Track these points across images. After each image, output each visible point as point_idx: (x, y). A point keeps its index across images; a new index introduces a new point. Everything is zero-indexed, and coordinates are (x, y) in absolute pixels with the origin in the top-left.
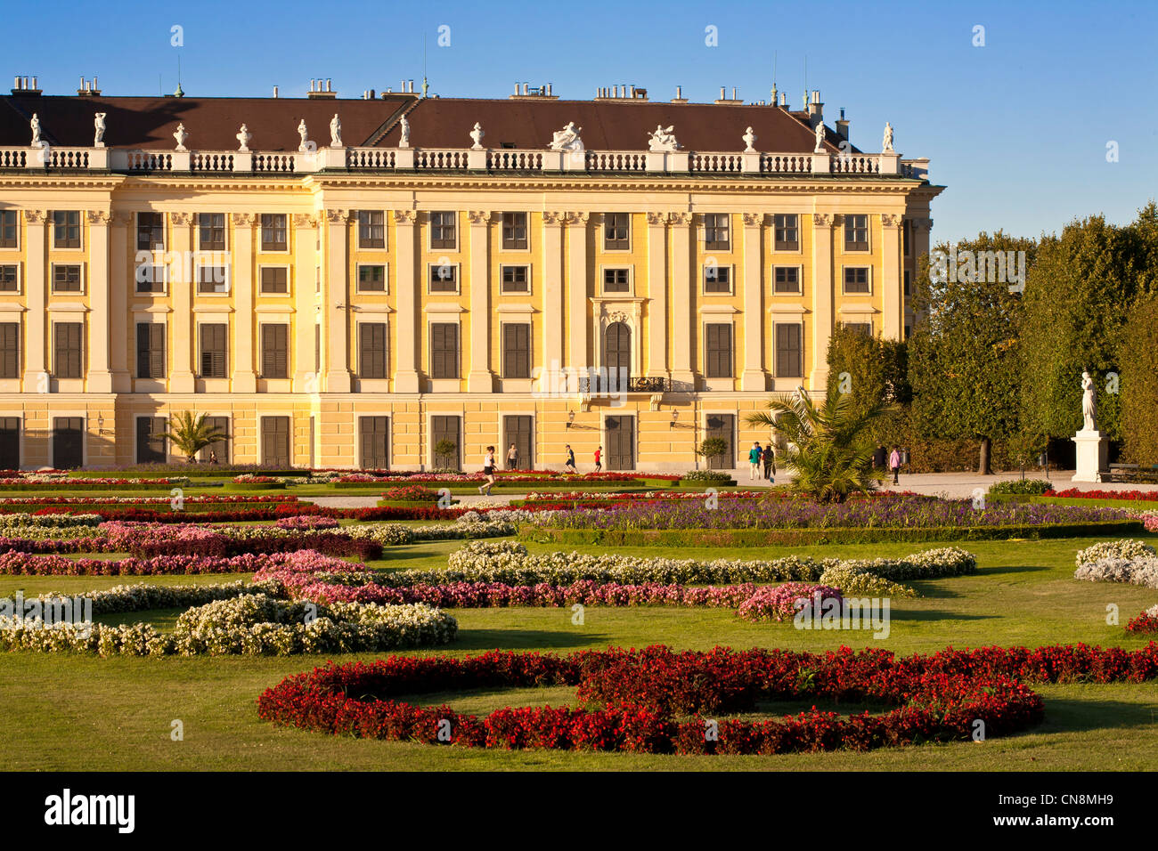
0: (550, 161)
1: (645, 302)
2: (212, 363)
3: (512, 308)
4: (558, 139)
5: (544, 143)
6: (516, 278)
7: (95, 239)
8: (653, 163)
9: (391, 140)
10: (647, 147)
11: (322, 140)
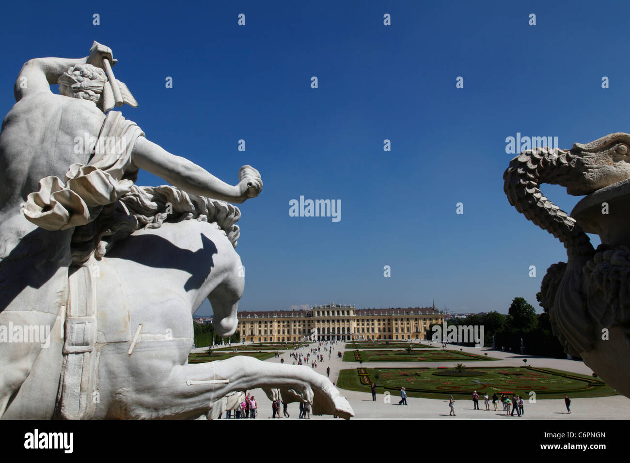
0: (411, 314)
1: (419, 325)
3: (408, 326)
6: (408, 324)
8: (419, 314)
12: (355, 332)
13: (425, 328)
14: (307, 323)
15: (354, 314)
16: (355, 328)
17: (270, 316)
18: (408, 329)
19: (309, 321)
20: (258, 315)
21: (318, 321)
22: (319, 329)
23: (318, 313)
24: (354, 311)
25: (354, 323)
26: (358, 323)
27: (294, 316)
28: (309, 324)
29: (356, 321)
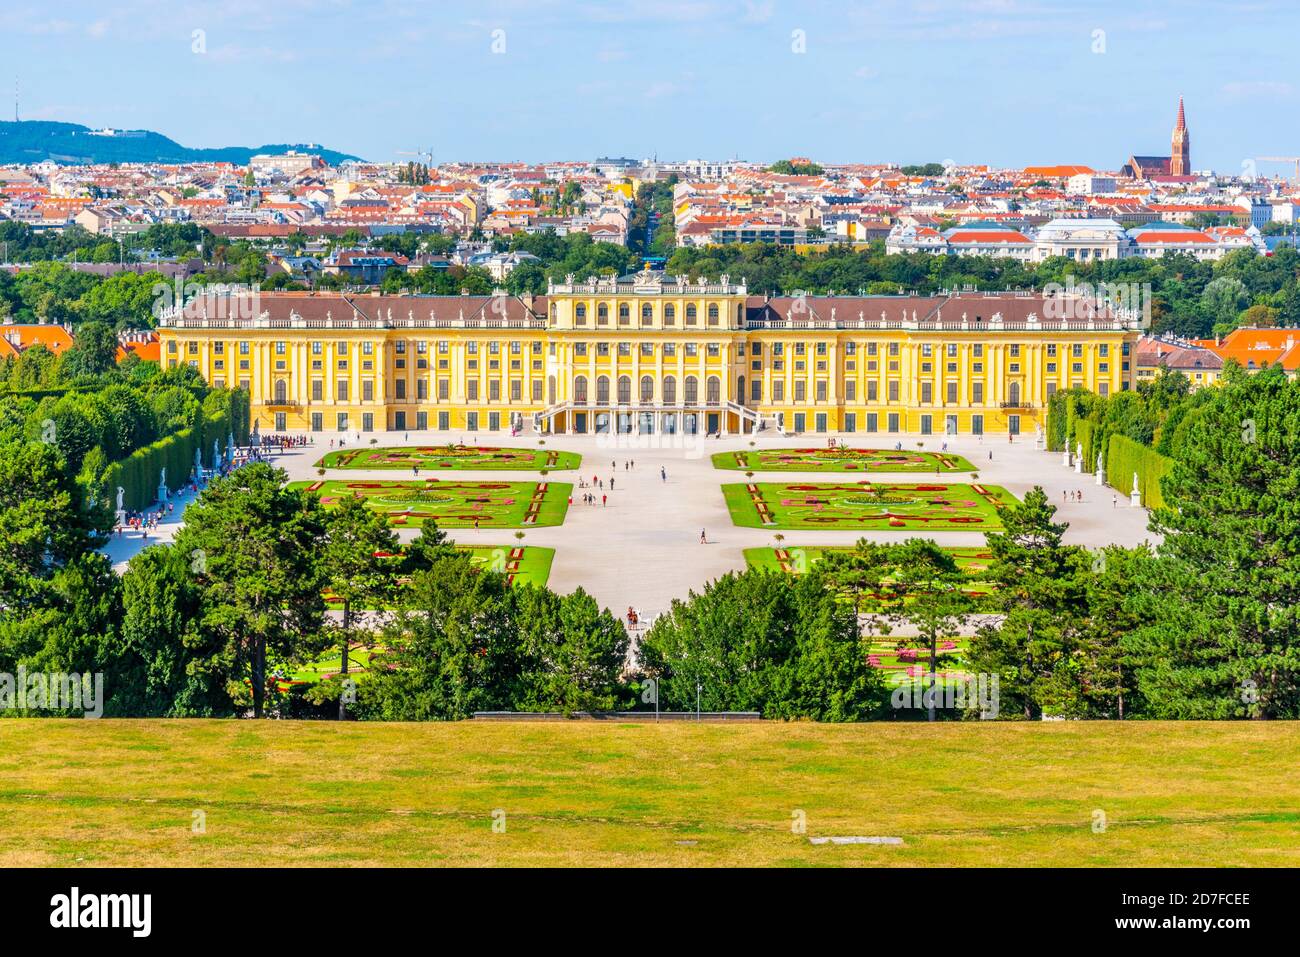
0: (991, 326)
1: (1024, 376)
2: (872, 395)
3: (977, 377)
4: (994, 318)
5: (989, 319)
6: (978, 367)
7: (832, 352)
8: (1029, 326)
9: (934, 319)
10: (1026, 320)
11: (910, 318)
12: (740, 402)
13: (1051, 387)
14: (526, 356)
15: (740, 322)
16: (741, 380)
17: (359, 318)
18: (978, 393)
19: (537, 348)
20: (306, 316)
21: (580, 349)
22: (581, 383)
23: (580, 311)
24: (740, 307)
25: (741, 359)
26: (757, 358)
27: (471, 322)
28: (537, 357)
29: (748, 351)
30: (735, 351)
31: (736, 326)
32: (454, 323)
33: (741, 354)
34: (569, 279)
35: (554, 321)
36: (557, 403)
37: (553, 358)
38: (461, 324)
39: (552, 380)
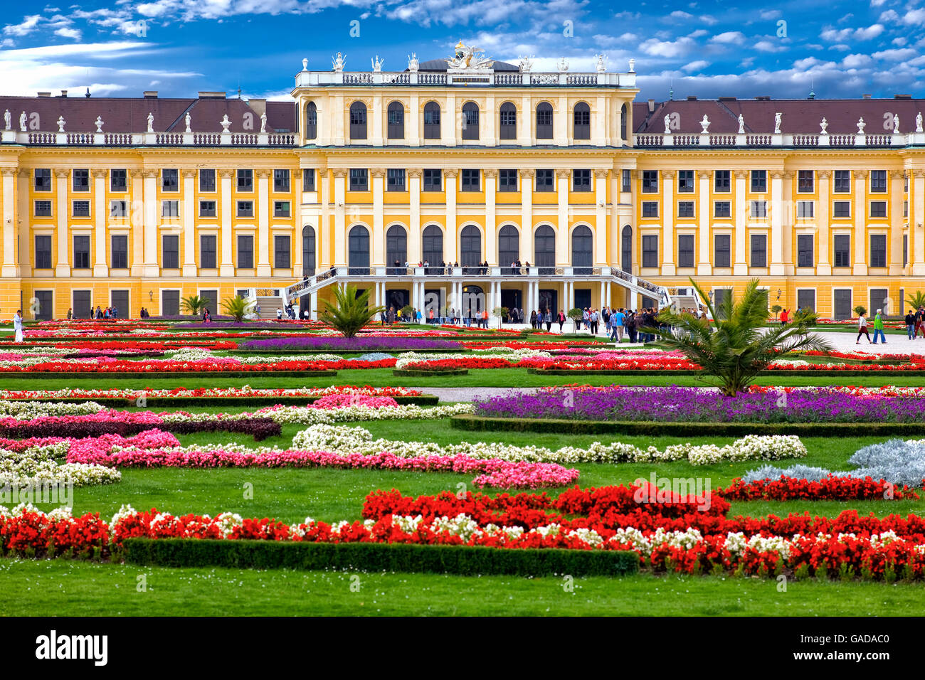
7: (777, 187)
11: (911, 129)
12: (627, 266)
14: (263, 192)
15: (624, 137)
16: (627, 232)
19: (281, 181)
21: (359, 180)
22: (359, 238)
23: (358, 118)
24: (624, 108)
25: (626, 198)
26: (650, 197)
27: (166, 136)
28: (282, 196)
29: (637, 184)
30: (617, 184)
31: (619, 142)
32: (137, 139)
33: (627, 189)
34: (339, 63)
35: (311, 133)
36: (318, 272)
37: (310, 197)
38: (151, 138)
39: (309, 234)
